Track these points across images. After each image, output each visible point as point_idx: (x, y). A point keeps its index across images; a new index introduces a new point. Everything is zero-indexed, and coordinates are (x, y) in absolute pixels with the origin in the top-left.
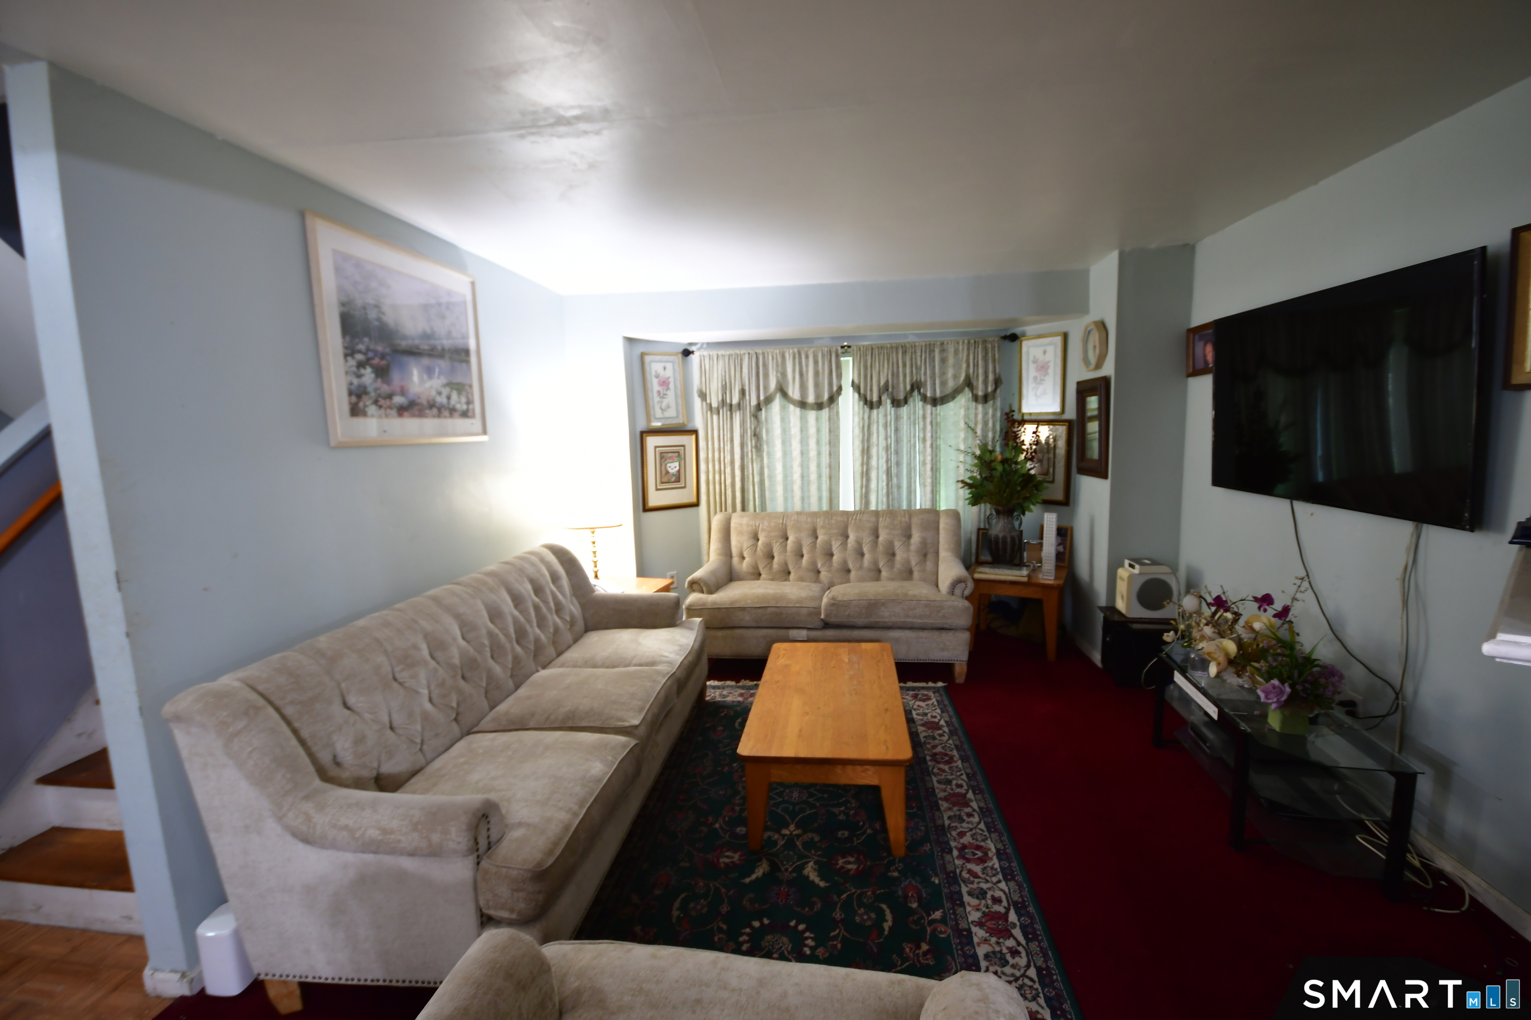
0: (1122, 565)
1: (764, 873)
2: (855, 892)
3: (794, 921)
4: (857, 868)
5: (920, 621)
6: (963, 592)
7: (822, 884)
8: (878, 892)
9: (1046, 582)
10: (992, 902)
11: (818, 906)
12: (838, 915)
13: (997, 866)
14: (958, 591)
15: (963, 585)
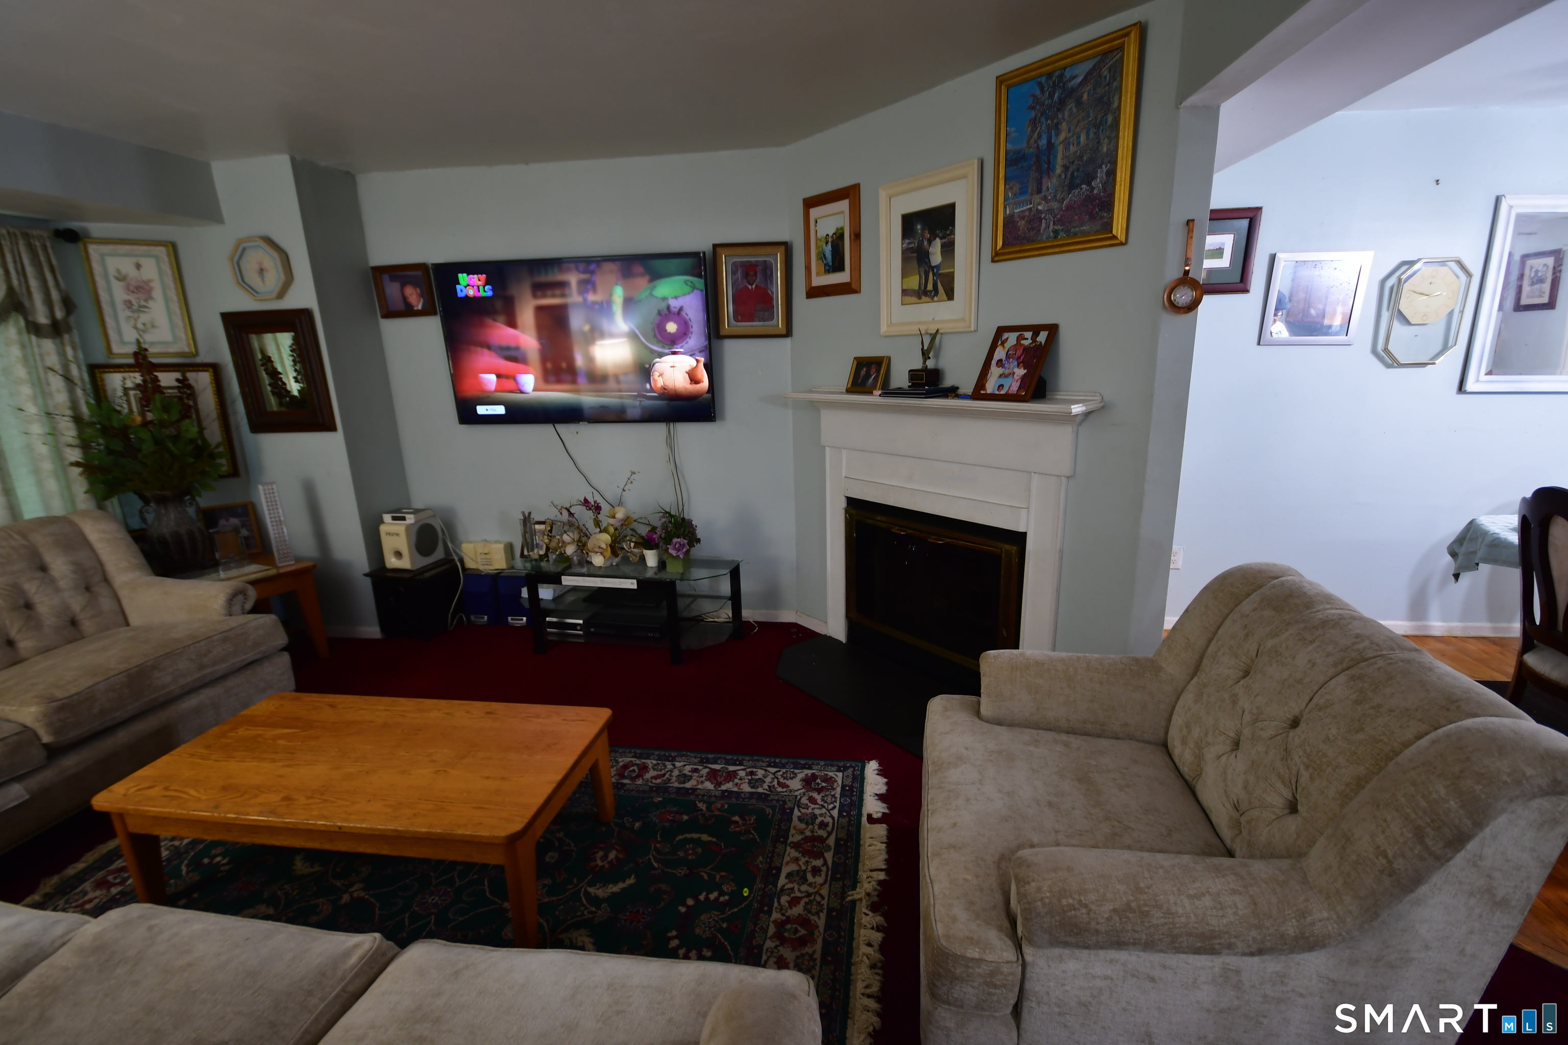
0: (382, 522)
1: (588, 936)
2: (653, 855)
3: (680, 908)
4: (617, 850)
5: (224, 666)
6: (243, 606)
7: (631, 881)
8: (659, 839)
9: (289, 569)
10: (697, 773)
11: (664, 887)
12: (682, 872)
13: (654, 762)
14: (237, 608)
15: (241, 597)
